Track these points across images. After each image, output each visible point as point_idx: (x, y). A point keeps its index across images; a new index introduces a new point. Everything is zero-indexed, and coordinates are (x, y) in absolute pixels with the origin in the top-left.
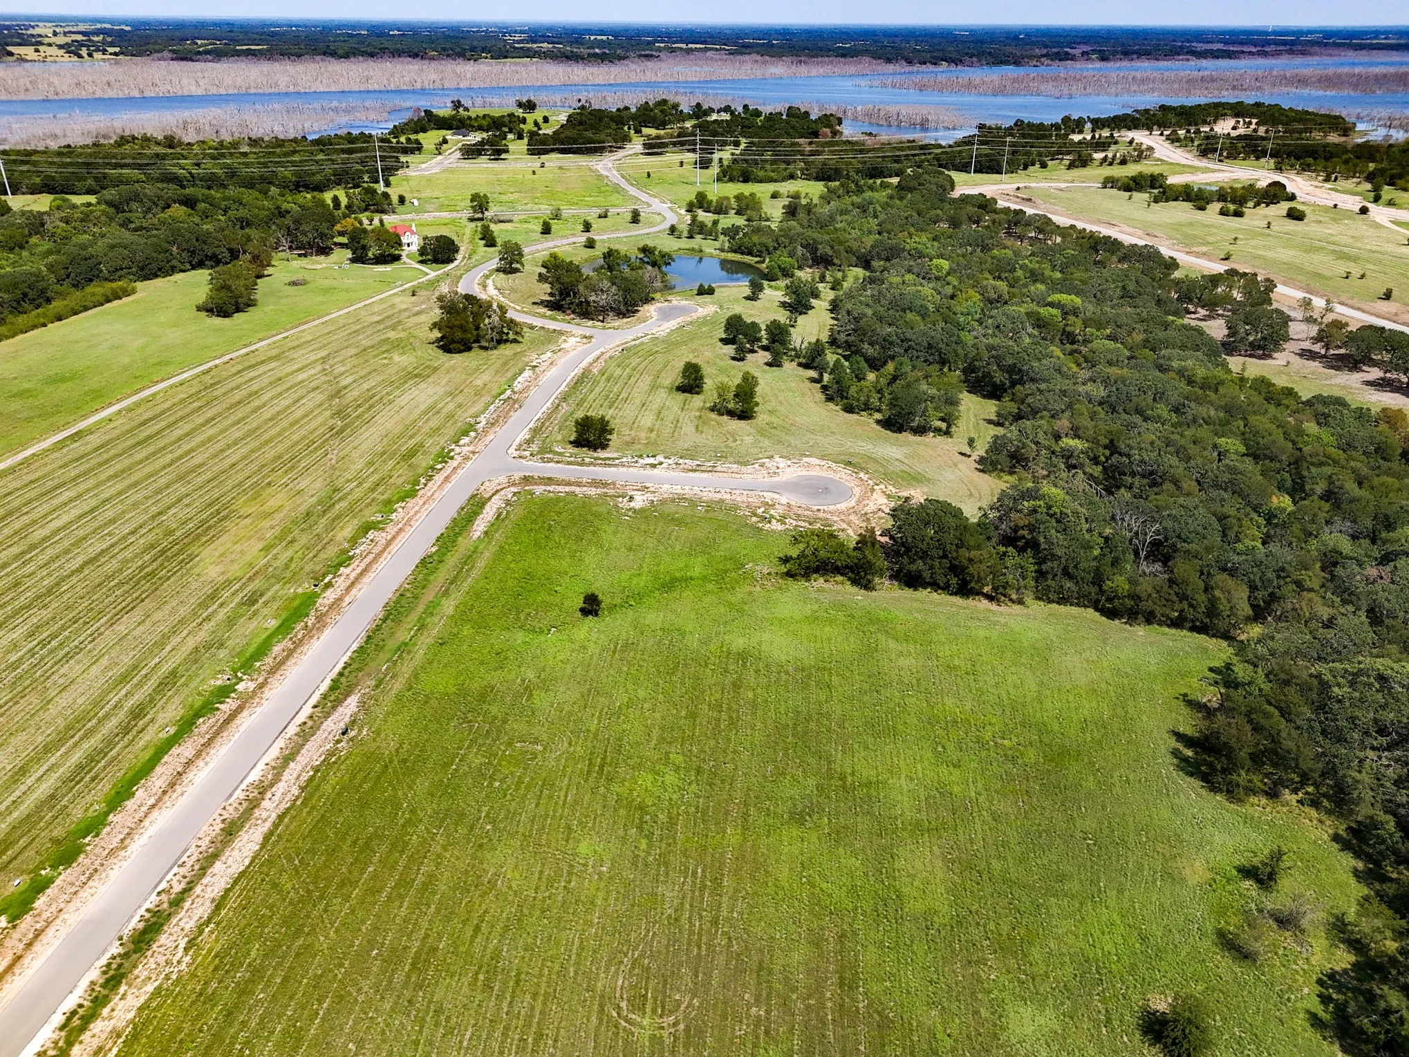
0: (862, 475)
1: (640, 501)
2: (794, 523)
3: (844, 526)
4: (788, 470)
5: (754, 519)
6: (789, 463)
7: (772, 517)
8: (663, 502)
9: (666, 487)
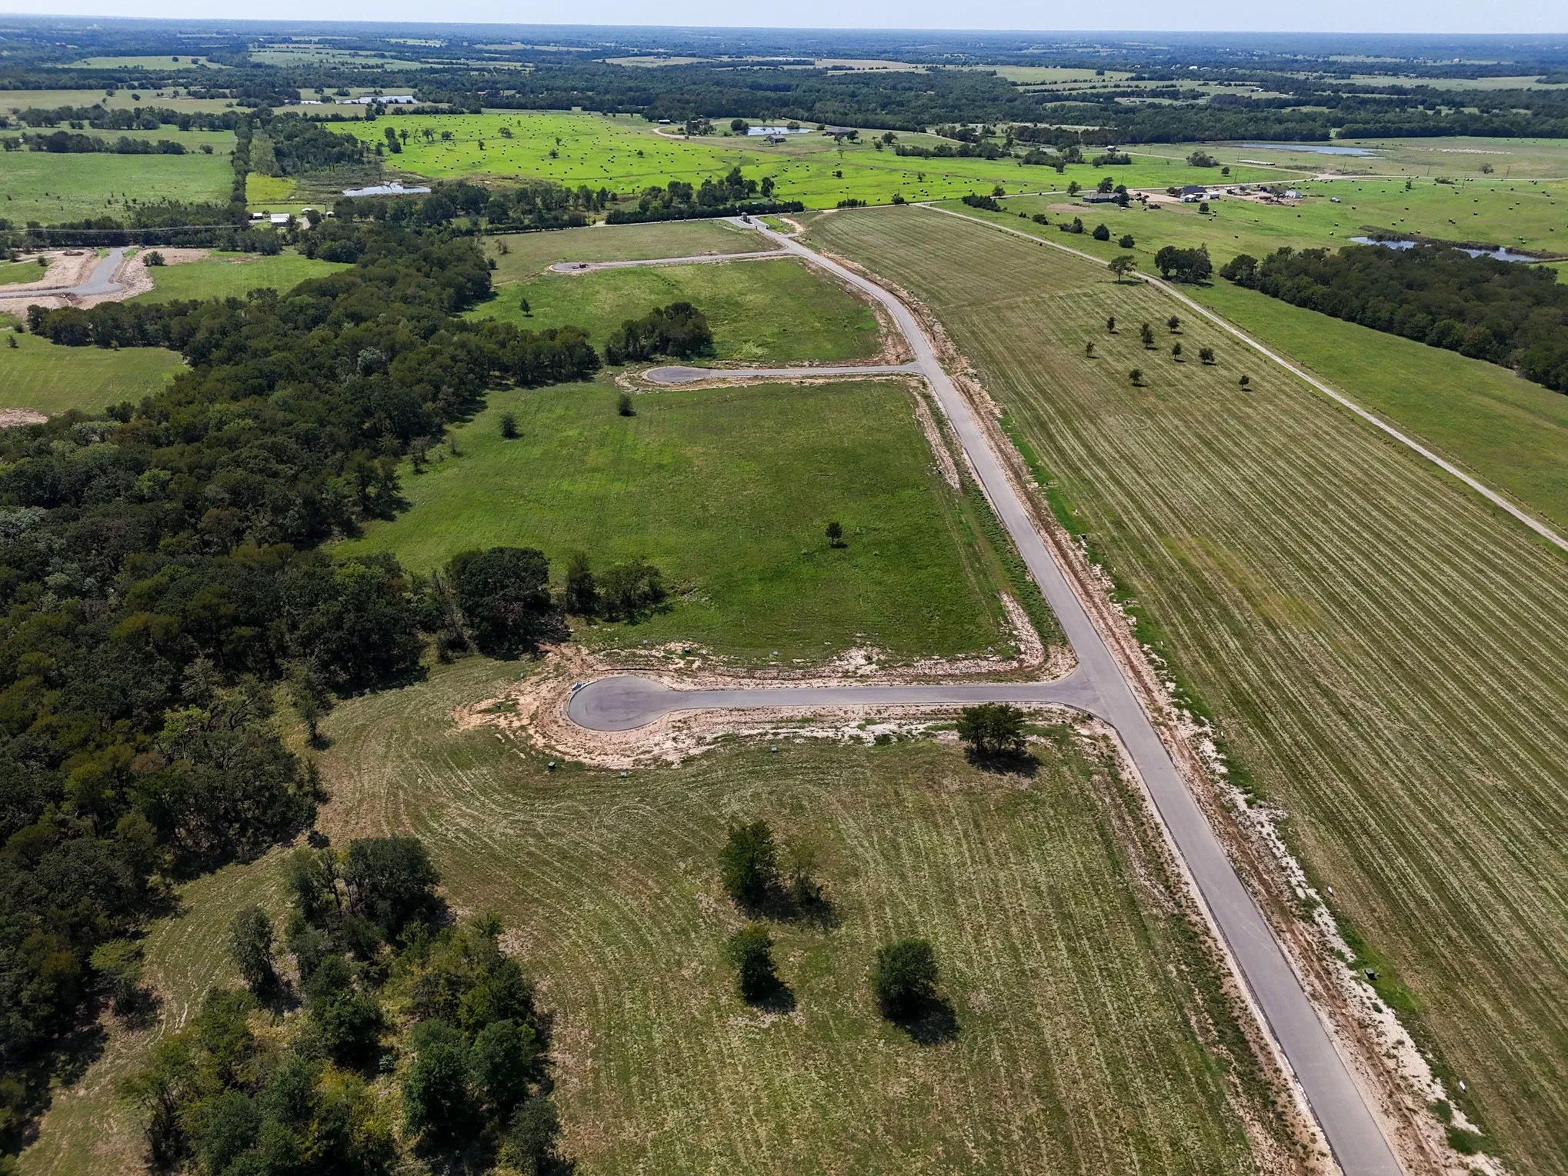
0: (540, 742)
1: (856, 658)
2: (653, 652)
3: (590, 659)
4: (658, 738)
5: (704, 652)
6: (656, 751)
7: (682, 657)
8: (826, 659)
9: (834, 683)
